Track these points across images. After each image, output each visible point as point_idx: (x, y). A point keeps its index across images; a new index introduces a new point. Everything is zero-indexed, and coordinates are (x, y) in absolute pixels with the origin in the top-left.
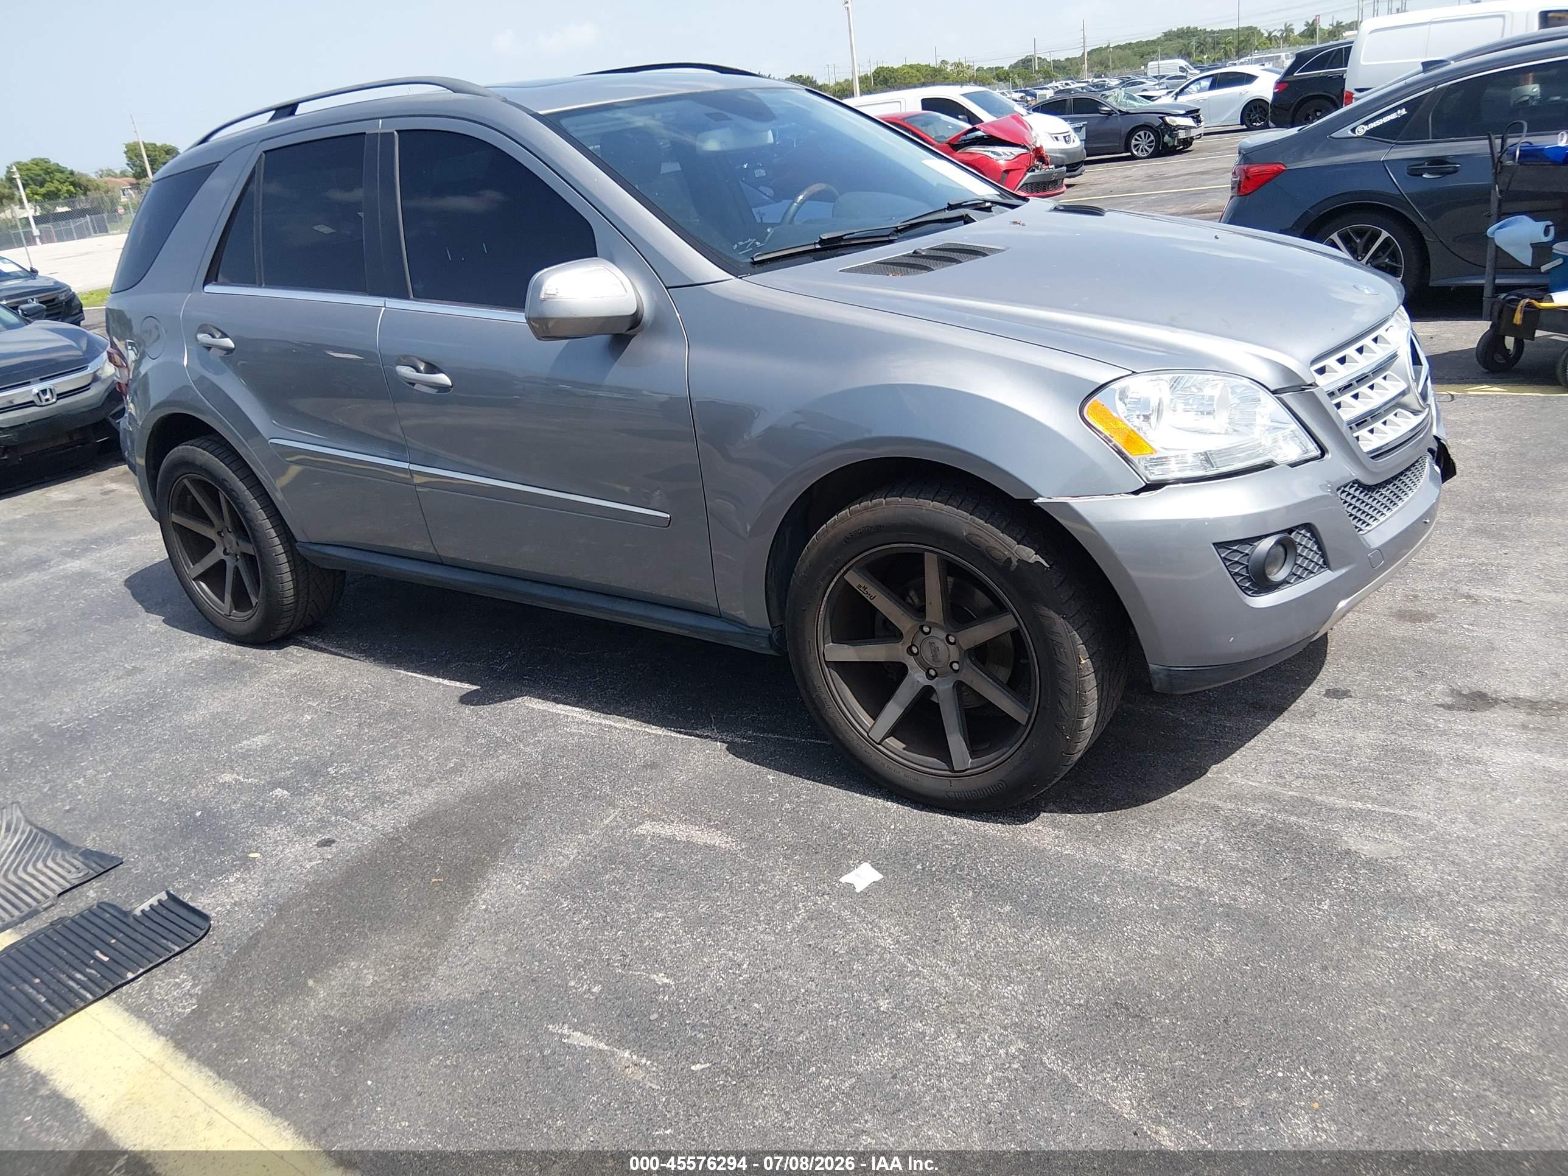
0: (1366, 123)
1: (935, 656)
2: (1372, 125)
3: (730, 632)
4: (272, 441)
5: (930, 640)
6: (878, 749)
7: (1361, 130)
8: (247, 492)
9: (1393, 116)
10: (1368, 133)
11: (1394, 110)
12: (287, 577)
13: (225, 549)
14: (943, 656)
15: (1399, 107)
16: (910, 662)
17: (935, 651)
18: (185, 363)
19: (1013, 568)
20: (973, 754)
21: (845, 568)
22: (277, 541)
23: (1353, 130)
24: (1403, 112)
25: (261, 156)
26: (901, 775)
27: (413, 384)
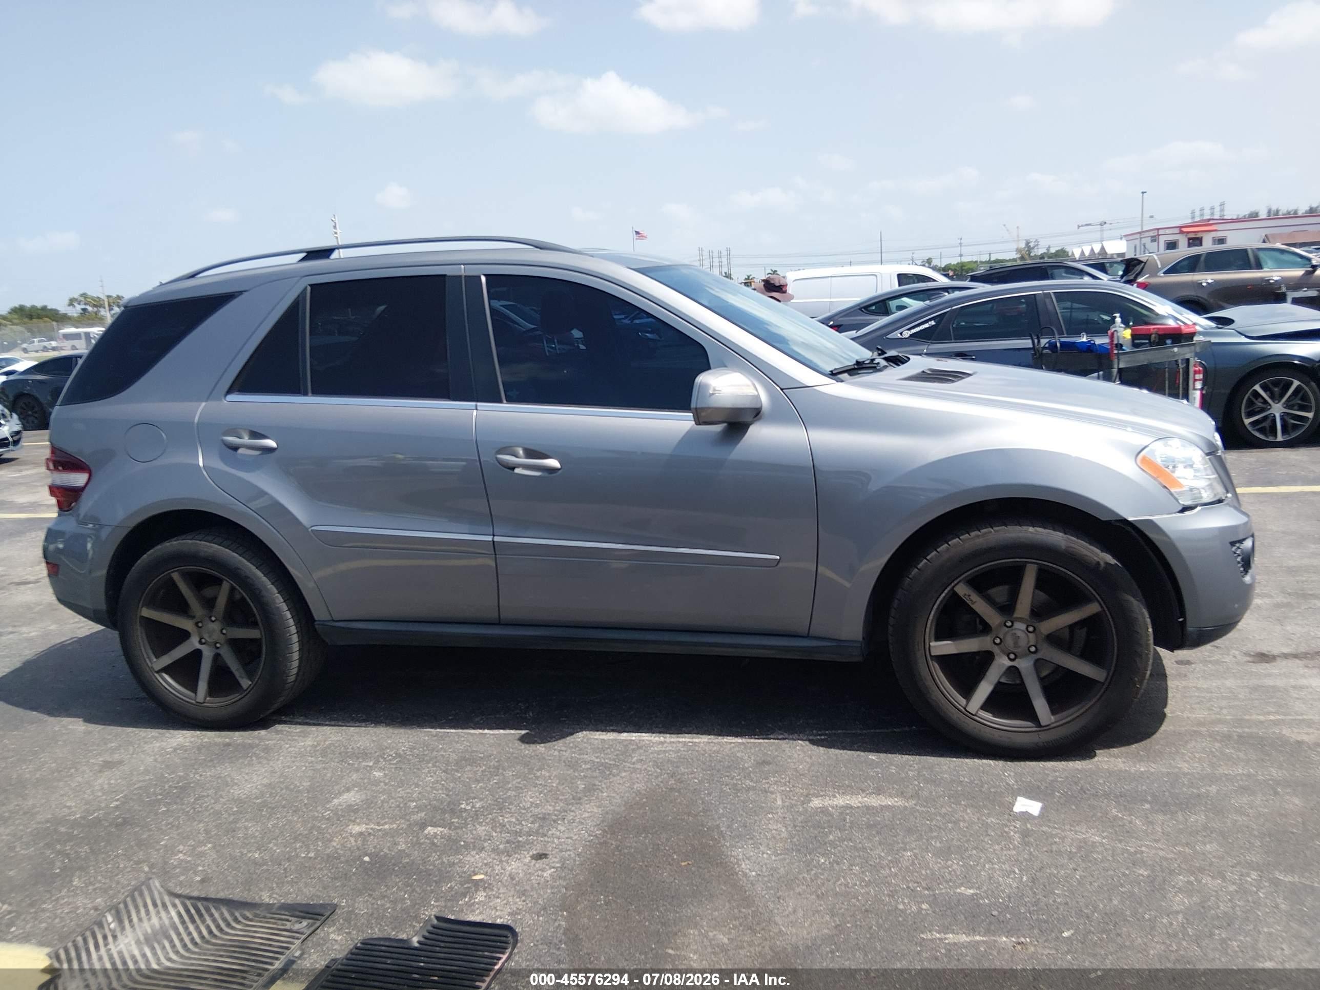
0: (909, 329)
1: (1016, 644)
2: (913, 331)
3: (824, 646)
4: (313, 528)
5: (1014, 631)
6: (976, 721)
7: (907, 334)
8: (264, 579)
9: (926, 326)
10: (911, 336)
11: (927, 321)
12: (296, 656)
13: (201, 639)
14: (1023, 643)
15: (930, 320)
16: (996, 650)
17: (1016, 639)
18: (201, 464)
19: (1101, 569)
20: (1054, 712)
21: (955, 582)
22: (291, 622)
23: (901, 334)
24: (933, 323)
25: (306, 288)
26: (996, 737)
27: (513, 469)
